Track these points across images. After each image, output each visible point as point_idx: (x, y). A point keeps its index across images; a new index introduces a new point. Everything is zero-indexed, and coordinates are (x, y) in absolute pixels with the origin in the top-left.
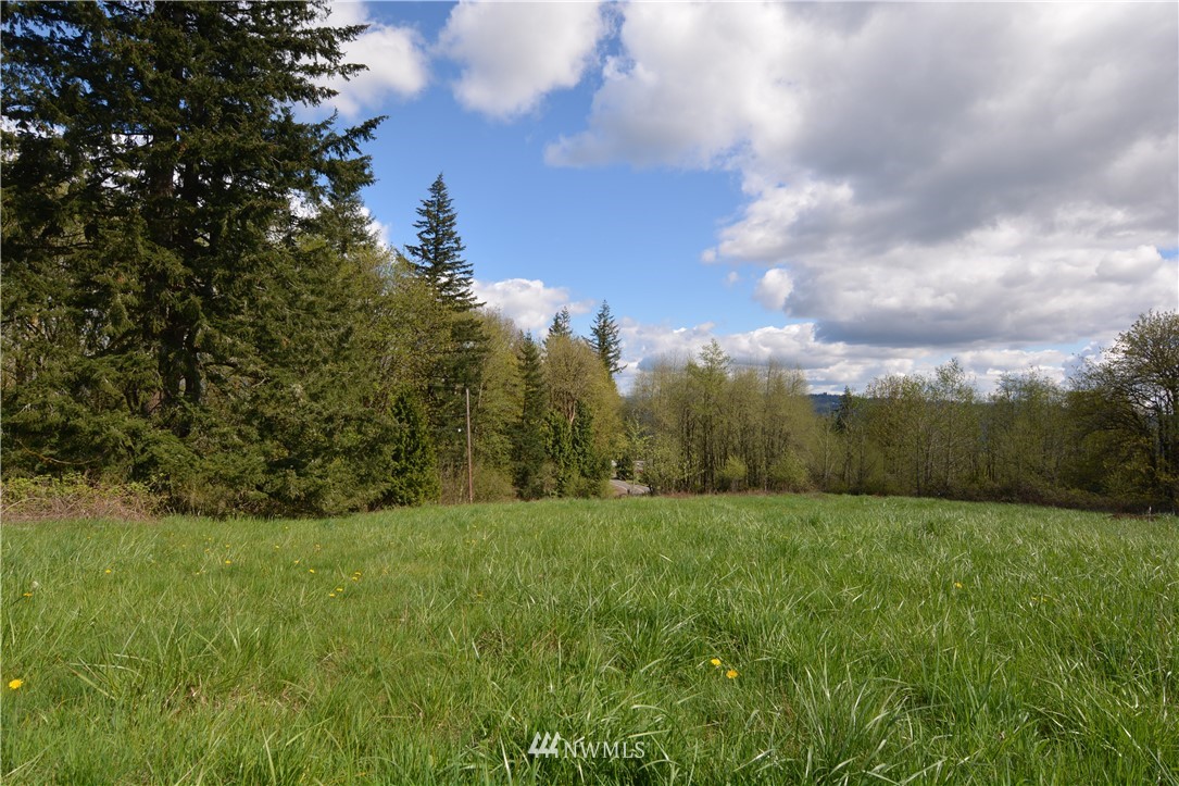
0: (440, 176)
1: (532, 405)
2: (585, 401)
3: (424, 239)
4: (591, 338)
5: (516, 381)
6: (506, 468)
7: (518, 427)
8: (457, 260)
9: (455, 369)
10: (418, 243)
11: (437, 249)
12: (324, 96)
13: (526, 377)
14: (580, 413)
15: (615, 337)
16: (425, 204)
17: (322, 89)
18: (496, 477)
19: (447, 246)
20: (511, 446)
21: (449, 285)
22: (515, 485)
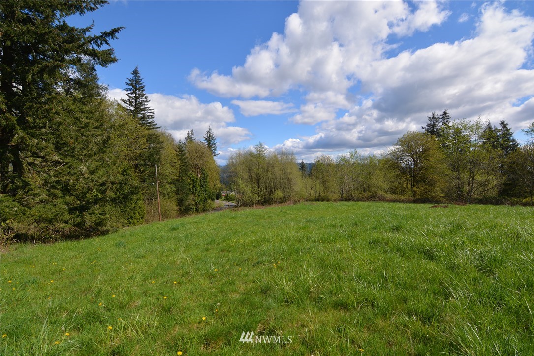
0: (137, 68)
1: (183, 170)
2: (204, 169)
3: (130, 97)
4: (204, 142)
5: (176, 161)
6: (173, 199)
7: (177, 180)
8: (146, 107)
9: (149, 156)
10: (127, 98)
11: (136, 101)
13: (180, 159)
14: (203, 174)
15: (214, 141)
16: (130, 81)
18: (169, 203)
19: (141, 100)
20: (175, 189)
21: (143, 118)
22: (177, 206)
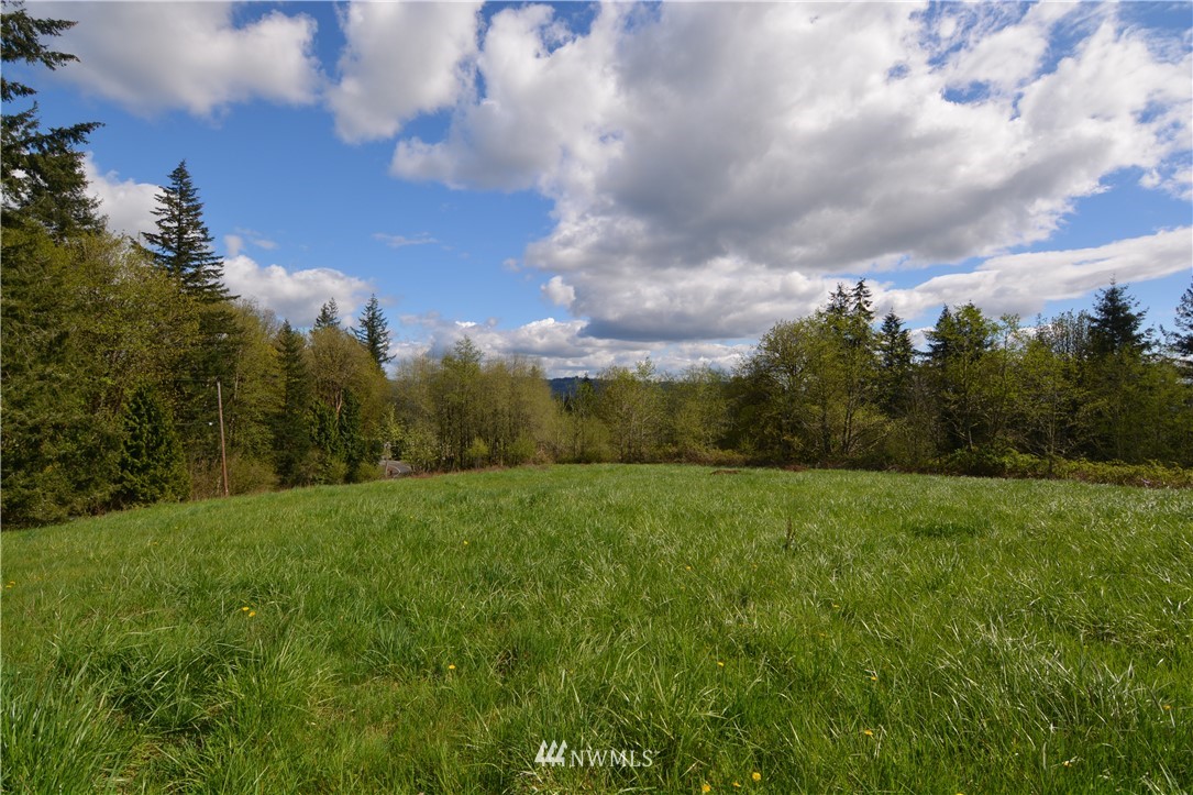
0: (183, 163)
1: (295, 394)
2: (352, 389)
3: (164, 227)
4: (360, 329)
5: (275, 372)
6: (267, 457)
7: (278, 416)
8: (204, 251)
9: (205, 362)
10: (157, 231)
11: (180, 238)
12: (17, 93)
13: (287, 368)
14: (347, 402)
15: (384, 329)
16: (165, 191)
17: (15, 84)
18: (257, 466)
19: (192, 235)
20: (273, 436)
21: (194, 277)
22: (278, 473)
